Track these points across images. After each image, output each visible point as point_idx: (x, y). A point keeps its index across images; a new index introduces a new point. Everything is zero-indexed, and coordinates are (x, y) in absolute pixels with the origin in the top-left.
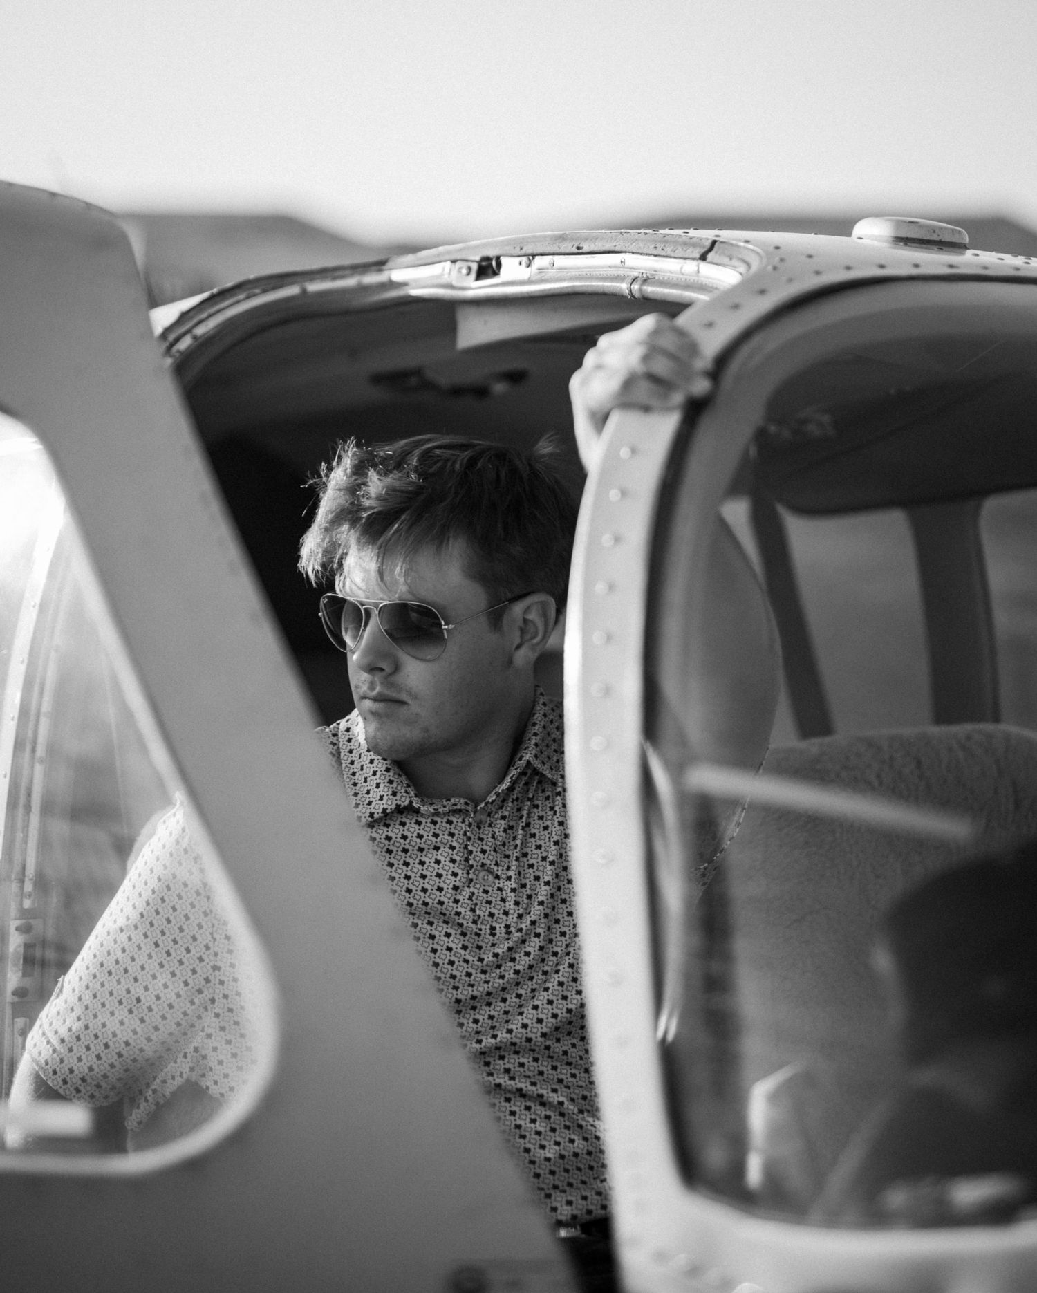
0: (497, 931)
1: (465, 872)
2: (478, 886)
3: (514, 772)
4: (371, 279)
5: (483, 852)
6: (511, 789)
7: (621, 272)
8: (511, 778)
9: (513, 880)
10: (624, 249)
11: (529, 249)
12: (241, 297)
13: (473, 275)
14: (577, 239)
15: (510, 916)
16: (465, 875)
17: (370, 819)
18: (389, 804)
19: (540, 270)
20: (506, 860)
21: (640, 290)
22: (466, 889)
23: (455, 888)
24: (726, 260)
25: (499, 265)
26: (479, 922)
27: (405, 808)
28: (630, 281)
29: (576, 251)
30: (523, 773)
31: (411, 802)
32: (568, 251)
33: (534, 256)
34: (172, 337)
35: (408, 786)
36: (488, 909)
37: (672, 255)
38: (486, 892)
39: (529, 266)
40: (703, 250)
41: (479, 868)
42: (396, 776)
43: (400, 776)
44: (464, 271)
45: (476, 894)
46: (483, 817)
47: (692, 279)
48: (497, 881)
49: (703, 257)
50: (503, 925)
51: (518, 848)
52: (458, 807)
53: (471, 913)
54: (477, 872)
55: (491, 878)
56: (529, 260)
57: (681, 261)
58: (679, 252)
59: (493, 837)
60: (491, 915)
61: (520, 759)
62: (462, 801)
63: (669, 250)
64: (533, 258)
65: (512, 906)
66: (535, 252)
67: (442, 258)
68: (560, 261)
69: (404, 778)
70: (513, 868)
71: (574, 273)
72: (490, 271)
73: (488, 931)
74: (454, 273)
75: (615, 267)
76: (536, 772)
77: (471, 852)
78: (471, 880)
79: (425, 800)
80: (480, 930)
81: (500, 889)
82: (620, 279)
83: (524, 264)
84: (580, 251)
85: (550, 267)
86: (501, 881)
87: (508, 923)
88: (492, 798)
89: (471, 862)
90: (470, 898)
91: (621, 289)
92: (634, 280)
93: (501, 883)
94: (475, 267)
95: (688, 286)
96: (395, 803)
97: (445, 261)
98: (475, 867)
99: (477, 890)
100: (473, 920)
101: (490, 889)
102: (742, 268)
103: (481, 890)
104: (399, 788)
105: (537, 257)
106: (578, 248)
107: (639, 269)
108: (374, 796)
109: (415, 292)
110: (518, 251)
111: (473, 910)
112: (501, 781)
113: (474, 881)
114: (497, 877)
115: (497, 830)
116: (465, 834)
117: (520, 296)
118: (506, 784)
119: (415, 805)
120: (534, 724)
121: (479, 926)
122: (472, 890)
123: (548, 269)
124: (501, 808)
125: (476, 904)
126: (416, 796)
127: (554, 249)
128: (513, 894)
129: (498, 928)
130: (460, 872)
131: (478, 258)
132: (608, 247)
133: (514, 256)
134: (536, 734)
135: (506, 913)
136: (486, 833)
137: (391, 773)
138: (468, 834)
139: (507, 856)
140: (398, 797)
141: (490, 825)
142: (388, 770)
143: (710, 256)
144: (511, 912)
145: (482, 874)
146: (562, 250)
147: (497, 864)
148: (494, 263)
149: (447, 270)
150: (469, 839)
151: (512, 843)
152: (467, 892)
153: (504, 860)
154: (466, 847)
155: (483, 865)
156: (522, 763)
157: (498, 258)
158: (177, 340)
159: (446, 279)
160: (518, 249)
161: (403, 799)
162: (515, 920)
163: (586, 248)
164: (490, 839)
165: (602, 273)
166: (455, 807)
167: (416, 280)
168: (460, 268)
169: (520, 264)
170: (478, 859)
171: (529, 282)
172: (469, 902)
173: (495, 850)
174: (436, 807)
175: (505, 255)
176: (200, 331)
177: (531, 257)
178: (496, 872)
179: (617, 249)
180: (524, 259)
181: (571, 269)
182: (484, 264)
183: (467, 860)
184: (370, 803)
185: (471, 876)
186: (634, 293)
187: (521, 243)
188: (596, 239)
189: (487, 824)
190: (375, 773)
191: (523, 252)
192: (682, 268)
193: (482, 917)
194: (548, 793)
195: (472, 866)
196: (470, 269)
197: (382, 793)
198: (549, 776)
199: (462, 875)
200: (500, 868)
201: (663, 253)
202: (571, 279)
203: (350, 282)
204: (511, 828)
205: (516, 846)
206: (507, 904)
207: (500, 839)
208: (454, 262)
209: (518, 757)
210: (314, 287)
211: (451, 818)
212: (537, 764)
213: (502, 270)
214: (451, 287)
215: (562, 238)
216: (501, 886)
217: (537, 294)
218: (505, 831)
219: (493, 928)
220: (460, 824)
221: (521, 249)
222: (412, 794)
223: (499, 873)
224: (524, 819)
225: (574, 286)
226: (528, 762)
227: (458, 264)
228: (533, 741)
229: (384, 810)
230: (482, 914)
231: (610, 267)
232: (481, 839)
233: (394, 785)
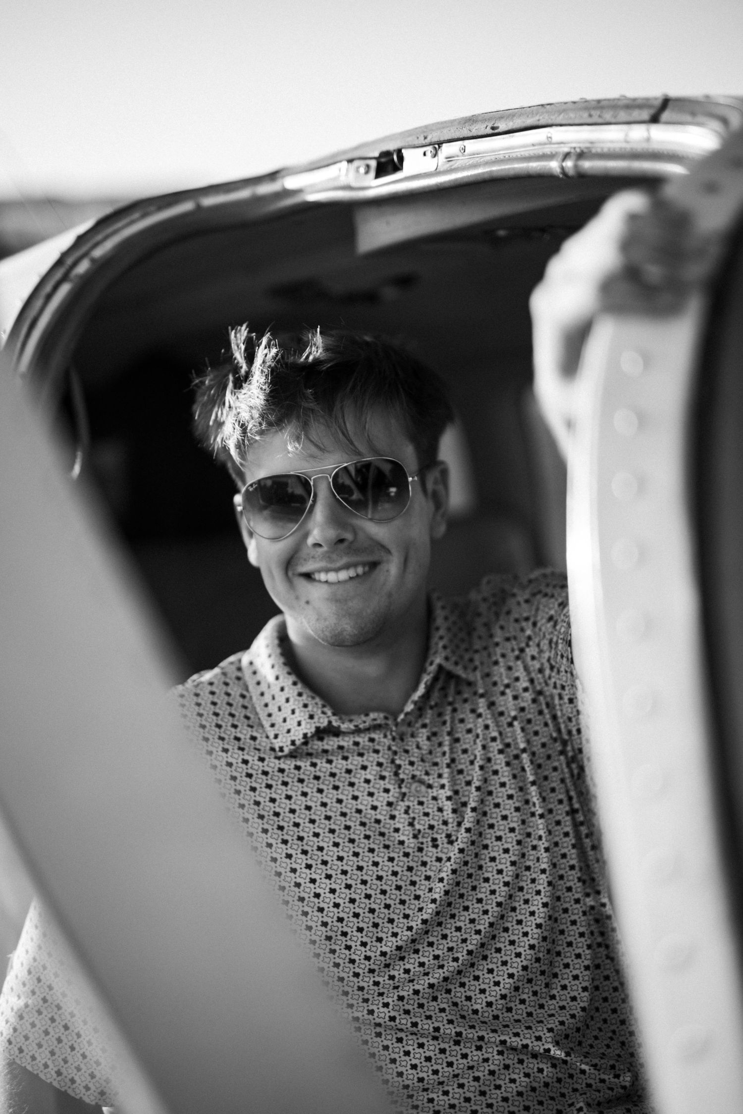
0: (439, 842)
1: (396, 786)
2: (412, 799)
3: (426, 678)
4: (265, 189)
5: (412, 763)
7: (547, 150)
8: (426, 684)
9: (447, 788)
10: (550, 122)
11: (434, 137)
12: (136, 215)
13: (372, 173)
14: (490, 119)
15: (450, 825)
16: (397, 790)
17: (292, 747)
18: (308, 728)
19: (449, 159)
20: (436, 768)
21: (576, 166)
22: (401, 803)
23: (390, 804)
24: (688, 118)
25: (401, 158)
26: (420, 836)
27: (325, 728)
28: (561, 157)
29: (491, 131)
30: (435, 679)
31: (330, 722)
32: (480, 134)
33: (440, 144)
35: (324, 706)
36: (426, 821)
37: (613, 120)
38: (421, 803)
39: (435, 155)
40: (652, 111)
41: (410, 781)
42: (310, 699)
43: (313, 698)
44: (362, 170)
45: (412, 807)
46: (404, 729)
47: (640, 147)
48: (430, 791)
49: (655, 119)
50: (444, 835)
51: (447, 755)
52: (378, 722)
53: (410, 828)
54: (408, 785)
55: (423, 788)
56: (435, 148)
57: (625, 127)
58: (623, 115)
59: (418, 747)
60: (431, 827)
61: (431, 664)
62: (382, 715)
63: (608, 116)
64: (439, 147)
65: (451, 815)
66: (442, 139)
67: (339, 159)
68: (471, 146)
69: (318, 700)
70: (446, 775)
71: (488, 158)
72: (390, 167)
73: (430, 844)
74: (352, 174)
75: (540, 144)
76: (450, 676)
77: (399, 767)
78: (404, 795)
79: (344, 717)
80: (422, 843)
81: (435, 798)
82: (551, 157)
83: (429, 154)
84: (496, 131)
85: (460, 154)
86: (434, 790)
87: (449, 832)
88: (409, 707)
89: (401, 776)
90: (406, 812)
91: (550, 169)
92: (567, 156)
93: (434, 792)
94: (373, 164)
95: (635, 156)
96: (314, 726)
97: (341, 161)
98: (406, 781)
99: (412, 803)
100: (414, 834)
101: (424, 800)
102: (716, 125)
103: (416, 803)
104: (315, 710)
105: (444, 145)
106: (493, 128)
107: (568, 143)
108: (292, 723)
109: (312, 198)
110: (422, 141)
111: (411, 824)
112: (415, 688)
113: (408, 794)
114: (430, 786)
115: (419, 740)
116: (389, 748)
117: (427, 190)
118: (421, 690)
119: (335, 724)
120: (438, 629)
121: (421, 840)
122: (407, 803)
123: (458, 156)
124: (420, 716)
125: (414, 818)
126: (334, 714)
127: (465, 133)
128: (449, 803)
129: (439, 839)
130: (390, 787)
131: (377, 154)
132: (530, 122)
133: (417, 147)
134: (441, 638)
135: (445, 823)
136: (411, 744)
137: (304, 697)
138: (394, 748)
139: (436, 764)
140: (316, 719)
141: (413, 736)
142: (300, 695)
143: (665, 116)
144: (450, 820)
145: (414, 785)
146: (474, 133)
147: (427, 774)
148: (395, 157)
149: (344, 171)
150: (395, 753)
151: (439, 750)
152: (402, 806)
153: (432, 768)
154: (393, 761)
155: (413, 777)
156: (432, 669)
157: (399, 152)
158: (75, 264)
159: (343, 181)
160: (422, 138)
161: (321, 720)
162: (455, 828)
163: (503, 127)
164: (416, 750)
165: (522, 153)
166: (375, 722)
167: (312, 186)
168: (358, 168)
169: (425, 154)
170: (407, 772)
171: (437, 173)
172: (406, 816)
173: (423, 760)
174: (356, 724)
175: (405, 148)
176: (98, 253)
177: (437, 146)
178: (427, 782)
179: (542, 122)
180: (429, 149)
181: (484, 153)
182: (383, 160)
183: (396, 774)
184: (289, 731)
185: (404, 790)
186: (567, 170)
187: (425, 130)
188: (514, 116)
189: (409, 735)
190: (287, 700)
191: (428, 141)
192: (627, 135)
193: (422, 831)
194: (466, 696)
195: (403, 781)
196: (368, 166)
197: (299, 719)
199: (394, 792)
200: (431, 777)
201: (600, 121)
202: (487, 163)
203: (244, 194)
204: (435, 734)
205: (444, 754)
206: (445, 813)
207: (425, 747)
208: (350, 161)
209: (429, 661)
210: (209, 201)
211: (373, 735)
212: (449, 666)
213: (405, 164)
214: (348, 188)
215: (472, 120)
216: (435, 794)
217: (446, 185)
218: (429, 739)
219: (434, 840)
220: (382, 740)
221: (425, 138)
222: (329, 713)
223: (431, 782)
224: (448, 724)
225: (491, 172)
226: (440, 667)
227: (356, 163)
228: (441, 644)
229: (305, 735)
230: (421, 828)
231: (533, 145)
232: (407, 751)
233: (310, 708)
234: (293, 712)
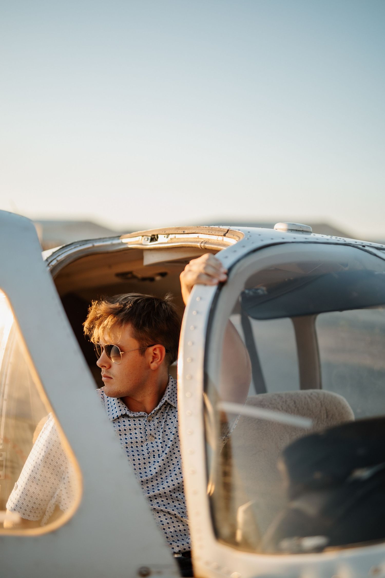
0: (155, 456)
1: (145, 436)
2: (149, 441)
3: (161, 404)
4: (116, 242)
5: (151, 430)
6: (160, 409)
7: (198, 240)
8: (160, 406)
9: (161, 439)
10: (199, 232)
11: (167, 232)
12: (73, 247)
13: (149, 241)
14: (183, 229)
15: (160, 451)
16: (145, 438)
17: (113, 419)
18: (119, 414)
19: (171, 239)
20: (159, 432)
21: (204, 246)
22: (145, 442)
23: (142, 442)
24: (232, 236)
25: (158, 237)
26: (149, 453)
27: (124, 415)
28: (200, 243)
29: (183, 233)
30: (164, 404)
31: (126, 413)
32: (180, 233)
33: (169, 234)
34: (49, 261)
35: (125, 407)
36: (152, 449)
37: (214, 234)
38: (152, 443)
39: (167, 238)
40: (224, 233)
41: (149, 435)
42: (121, 405)
43: (123, 404)
44: (146, 239)
45: (149, 444)
46: (151, 419)
47: (221, 242)
48: (155, 439)
49: (225, 235)
50: (157, 454)
51: (163, 429)
52: (142, 415)
53: (147, 450)
54: (148, 437)
55: (153, 438)
56: (168, 236)
57: (217, 236)
58: (217, 233)
59: (154, 425)
60: (154, 451)
61: (163, 400)
62: (144, 413)
63: (213, 233)
64: (169, 235)
65: (160, 448)
66: (170, 233)
67: (139, 235)
68: (178, 236)
69: (124, 405)
70: (161, 435)
71: (182, 240)
72: (155, 240)
73: (153, 456)
74: (143, 240)
75: (196, 238)
76: (169, 404)
77: (146, 430)
78: (147, 439)
79: (131, 412)
80: (150, 456)
81: (156, 442)
82: (197, 242)
83: (166, 237)
84: (184, 233)
85: (174, 238)
86: (157, 439)
87: (159, 454)
88: (153, 412)
89: (146, 433)
90: (147, 445)
91: (198, 245)
92: (202, 242)
93: (157, 440)
94: (150, 238)
95: (219, 245)
96: (121, 413)
97: (140, 236)
98: (148, 435)
99: (149, 442)
100: (148, 453)
101: (153, 442)
102: (237, 239)
103: (150, 443)
104: (122, 408)
105: (170, 235)
106: (184, 232)
107: (203, 239)
108: (114, 412)
109: (130, 246)
110: (164, 233)
111: (147, 449)
112: (156, 406)
113: (148, 439)
114: (156, 438)
115: (155, 423)
116: (144, 424)
117: (164, 248)
118: (158, 407)
119: (127, 414)
120: (169, 388)
121: (150, 455)
122: (147, 442)
123: (174, 239)
124: (156, 415)
125: (149, 448)
126: (128, 411)
127: (176, 232)
128: (161, 444)
129: (156, 455)
130: (143, 436)
131: (151, 235)
132: (193, 232)
133: (163, 234)
134: (169, 392)
135: (158, 450)
136: (152, 423)
137: (120, 404)
138: (146, 424)
139: (159, 431)
140: (122, 411)
141: (153, 421)
142: (119, 403)
143: (227, 235)
144: (160, 450)
145: (150, 437)
146: (178, 233)
147: (155, 434)
148: (156, 237)
149: (140, 239)
150: (146, 426)
151: (161, 427)
152: (146, 443)
153: (158, 432)
154: (145, 428)
155: (151, 434)
156: (163, 401)
157: (157, 235)
158: (51, 261)
159: (140, 242)
160: (164, 232)
161: (123, 412)
162: (161, 453)
163: (186, 232)
164: (153, 426)
165: (191, 240)
166: (140, 415)
167: (131, 242)
168: (145, 238)
169: (165, 237)
170: (149, 432)
171: (168, 243)
172: (146, 446)
173: (155, 429)
174: (134, 415)
175: (160, 234)
176: (59, 258)
177: (168, 235)
178: (155, 437)
179: (196, 232)
180: (166, 235)
181: (181, 239)
182: (153, 237)
183: (145, 433)
184: (113, 414)
185: (147, 438)
186: (202, 247)
187: (165, 230)
188: (190, 229)
189: (152, 421)
190: (114, 404)
191: (165, 233)
192: (217, 239)
193: (150, 452)
194: (173, 411)
195: (147, 435)
196: (148, 238)
197: (117, 410)
198: (173, 405)
199: (144, 438)
200: (156, 435)
201: (211, 234)
202: (181, 242)
203: (109, 243)
204: (160, 422)
205: (162, 428)
206: (159, 447)
207: (156, 425)
208: (143, 236)
209: (163, 399)
210: (97, 244)
211: (140, 419)
212: (169, 401)
213: (158, 239)
214: (142, 244)
215: (178, 228)
216: (157, 441)
217: (170, 247)
218: (158, 423)
219: (154, 455)
220: (143, 421)
221: (165, 232)
222: (127, 410)
223: (156, 437)
224: (165, 419)
225: (182, 245)
226: (166, 401)
227: (144, 237)
228: (168, 394)
229: (117, 416)
230: (150, 451)
231: (194, 238)
232: (150, 426)
233: (121, 407)
234: (115, 408)
